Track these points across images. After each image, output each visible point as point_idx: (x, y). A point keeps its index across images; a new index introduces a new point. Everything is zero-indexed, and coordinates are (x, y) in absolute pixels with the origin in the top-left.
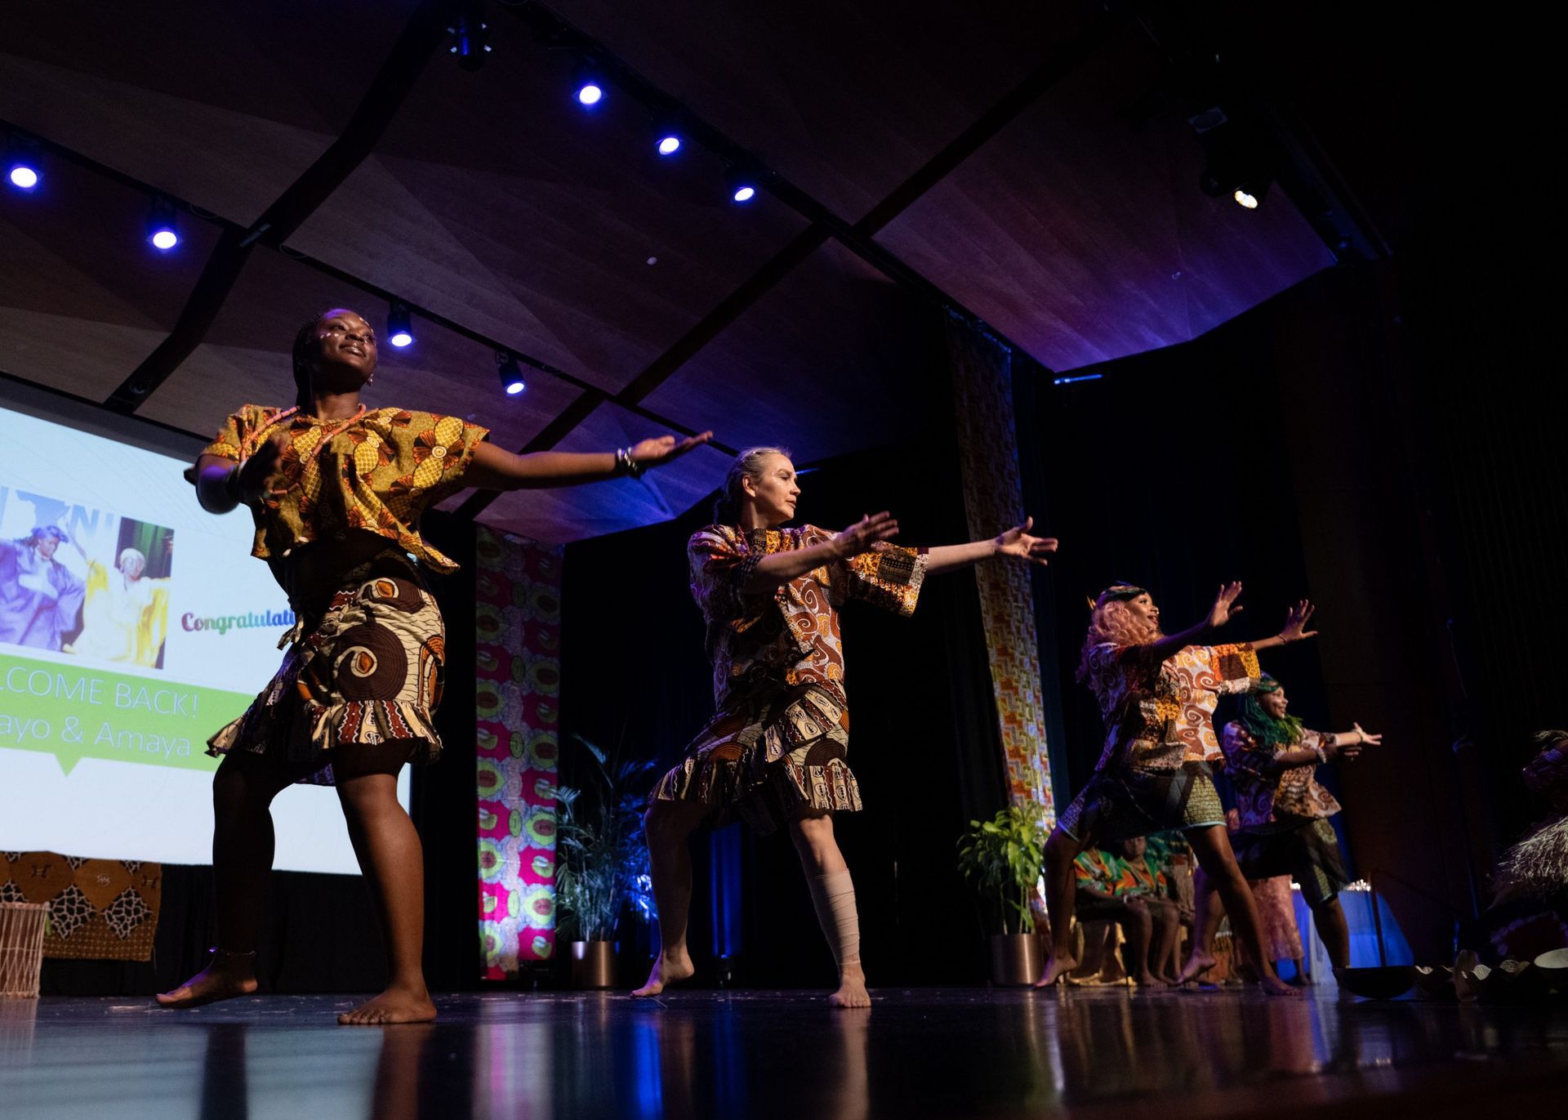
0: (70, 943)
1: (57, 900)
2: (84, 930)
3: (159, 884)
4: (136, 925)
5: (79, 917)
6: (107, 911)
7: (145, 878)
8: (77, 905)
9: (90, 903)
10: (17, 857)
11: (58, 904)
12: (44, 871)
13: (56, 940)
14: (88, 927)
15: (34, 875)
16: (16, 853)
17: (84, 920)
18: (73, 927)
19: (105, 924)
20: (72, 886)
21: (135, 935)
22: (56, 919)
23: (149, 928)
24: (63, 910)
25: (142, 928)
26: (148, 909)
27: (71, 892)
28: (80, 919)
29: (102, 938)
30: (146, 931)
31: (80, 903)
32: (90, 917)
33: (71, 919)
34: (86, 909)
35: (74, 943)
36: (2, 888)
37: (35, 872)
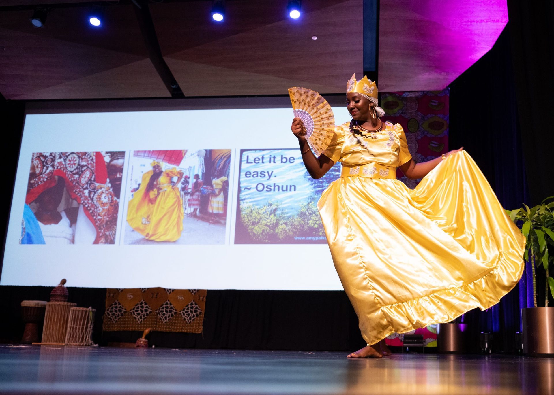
1: (161, 307)
2: (173, 320)
3: (205, 299)
4: (195, 317)
5: (170, 314)
6: (182, 311)
7: (199, 296)
9: (175, 308)
10: (145, 291)
11: (162, 309)
12: (157, 295)
13: (161, 324)
14: (174, 318)
17: (172, 315)
18: (168, 318)
19: (181, 317)
20: (167, 301)
21: (195, 322)
22: (161, 315)
23: (201, 318)
24: (163, 311)
25: (198, 319)
26: (201, 310)
27: (167, 304)
28: (170, 315)
29: (180, 323)
30: (200, 320)
31: (170, 308)
32: (175, 314)
33: (167, 315)
34: (173, 310)
35: (168, 325)
36: (139, 303)
37: (153, 296)
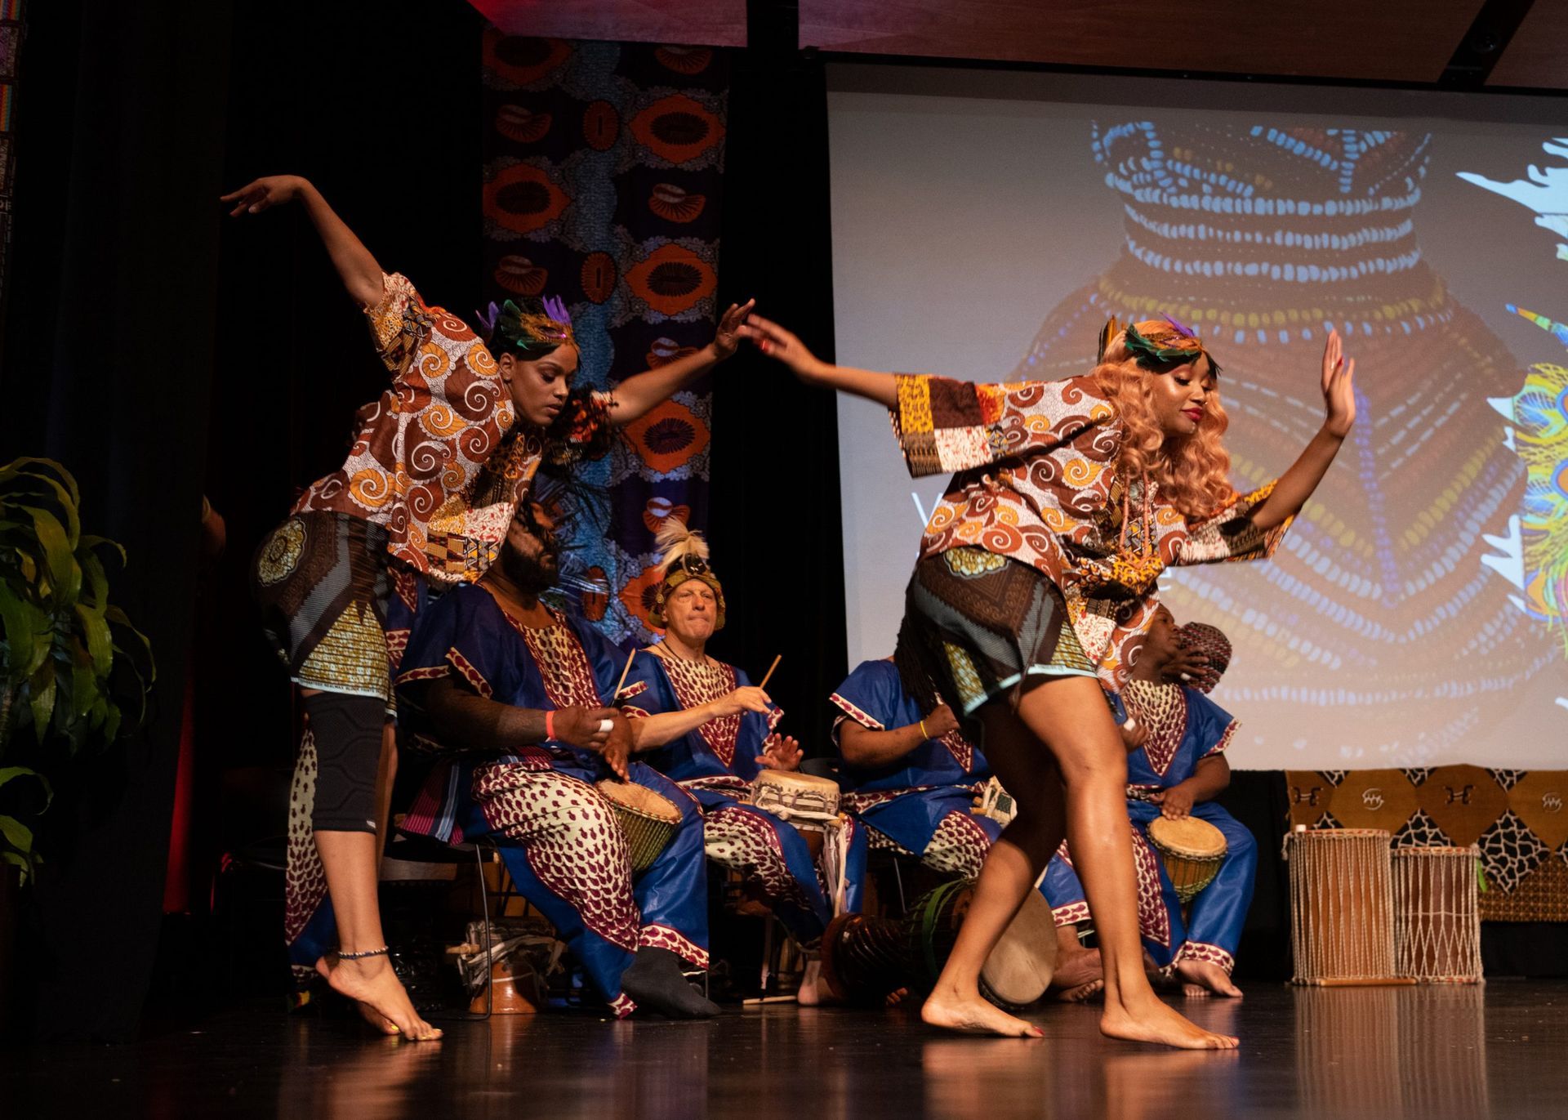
0: (1518, 898)
1: (1490, 837)
2: (1535, 878)
5: (1524, 859)
8: (1518, 842)
9: (1537, 839)
10: (1423, 777)
11: (1492, 841)
12: (1465, 795)
13: (1497, 895)
14: (1541, 874)
15: (1452, 801)
16: (1421, 770)
17: (1532, 862)
18: (1518, 875)
20: (1508, 814)
22: (1493, 864)
24: (1499, 850)
27: (1507, 824)
28: (1526, 863)
31: (1521, 839)
32: (1541, 860)
33: (1513, 863)
34: (1533, 847)
35: (1523, 899)
36: (1409, 823)
37: (1452, 796)
